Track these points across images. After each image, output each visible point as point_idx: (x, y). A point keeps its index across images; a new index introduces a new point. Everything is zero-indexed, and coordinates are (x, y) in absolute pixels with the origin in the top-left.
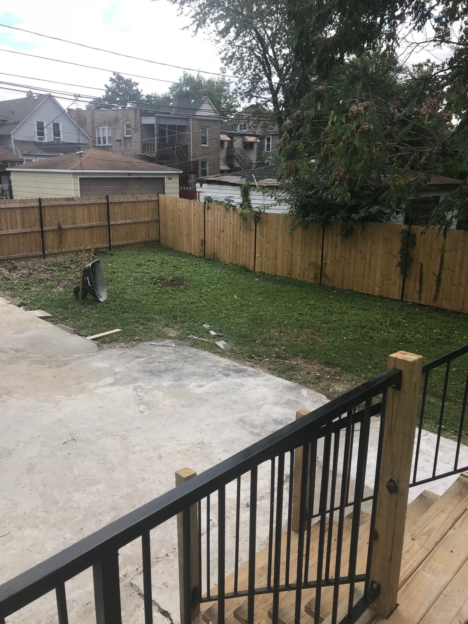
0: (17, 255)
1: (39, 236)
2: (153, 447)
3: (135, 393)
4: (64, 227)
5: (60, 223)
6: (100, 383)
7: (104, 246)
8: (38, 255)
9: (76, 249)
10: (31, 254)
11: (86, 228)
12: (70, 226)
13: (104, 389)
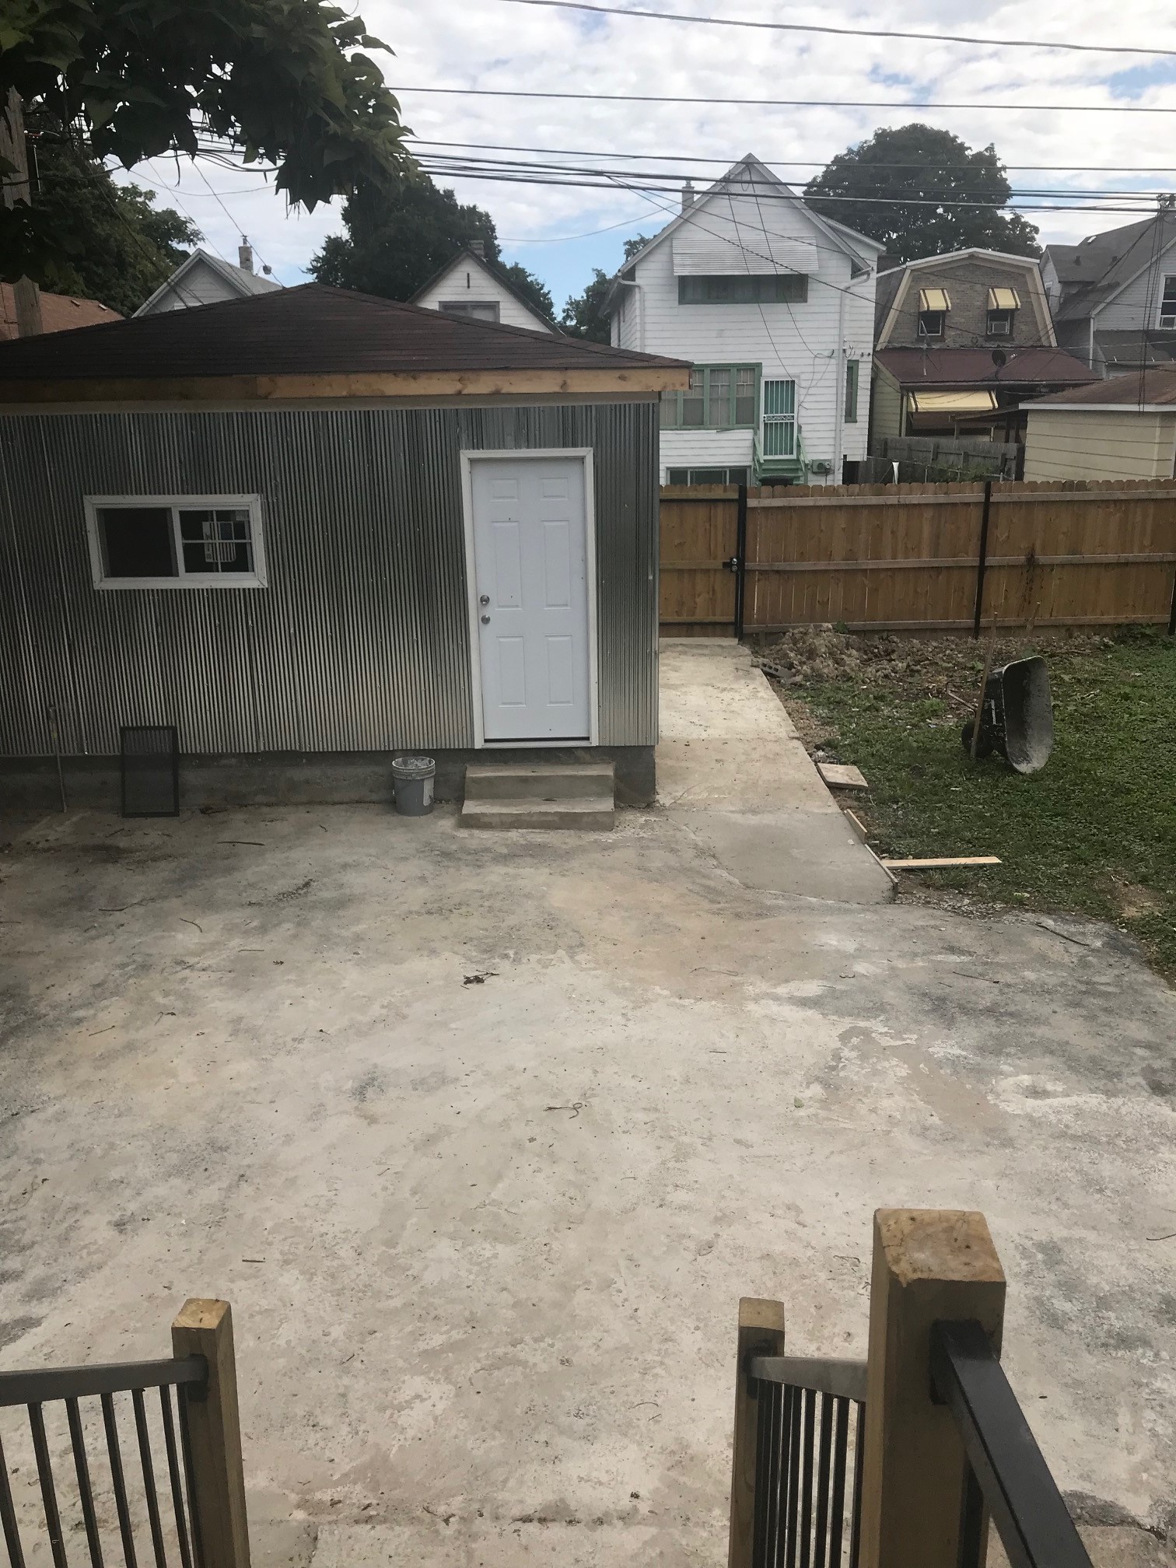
0: (909, 622)
1: (971, 578)
2: (721, 1210)
3: (839, 1044)
4: (1042, 559)
5: (1033, 549)
6: (782, 990)
7: (1154, 621)
8: (962, 626)
9: (1069, 620)
10: (941, 622)
11: (1107, 565)
12: (1062, 558)
13: (774, 1008)
